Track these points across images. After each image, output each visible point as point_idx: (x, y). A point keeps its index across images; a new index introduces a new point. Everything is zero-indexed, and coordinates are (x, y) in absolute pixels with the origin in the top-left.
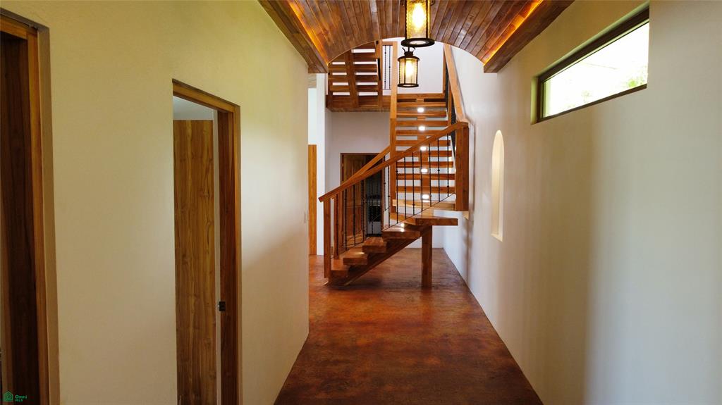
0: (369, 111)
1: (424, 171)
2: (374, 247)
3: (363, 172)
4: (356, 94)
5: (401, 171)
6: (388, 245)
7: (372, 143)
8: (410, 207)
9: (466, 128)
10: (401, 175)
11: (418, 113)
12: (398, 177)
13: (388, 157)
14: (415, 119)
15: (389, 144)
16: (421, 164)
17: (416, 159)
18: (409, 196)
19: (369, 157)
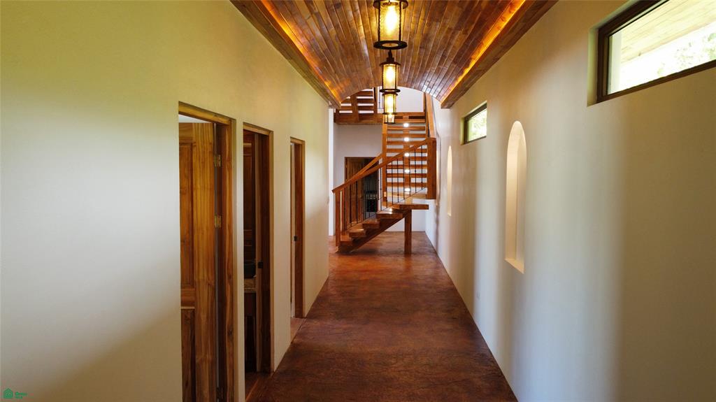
0: (366, 124)
1: (407, 171)
2: (370, 225)
3: (363, 172)
4: (357, 112)
5: (389, 171)
6: (381, 224)
7: (368, 149)
8: (395, 197)
9: (434, 142)
10: (389, 174)
11: (403, 127)
12: (387, 175)
13: (380, 162)
14: (402, 132)
15: (381, 152)
16: (403, 167)
17: (401, 163)
18: (395, 189)
19: (368, 160)
